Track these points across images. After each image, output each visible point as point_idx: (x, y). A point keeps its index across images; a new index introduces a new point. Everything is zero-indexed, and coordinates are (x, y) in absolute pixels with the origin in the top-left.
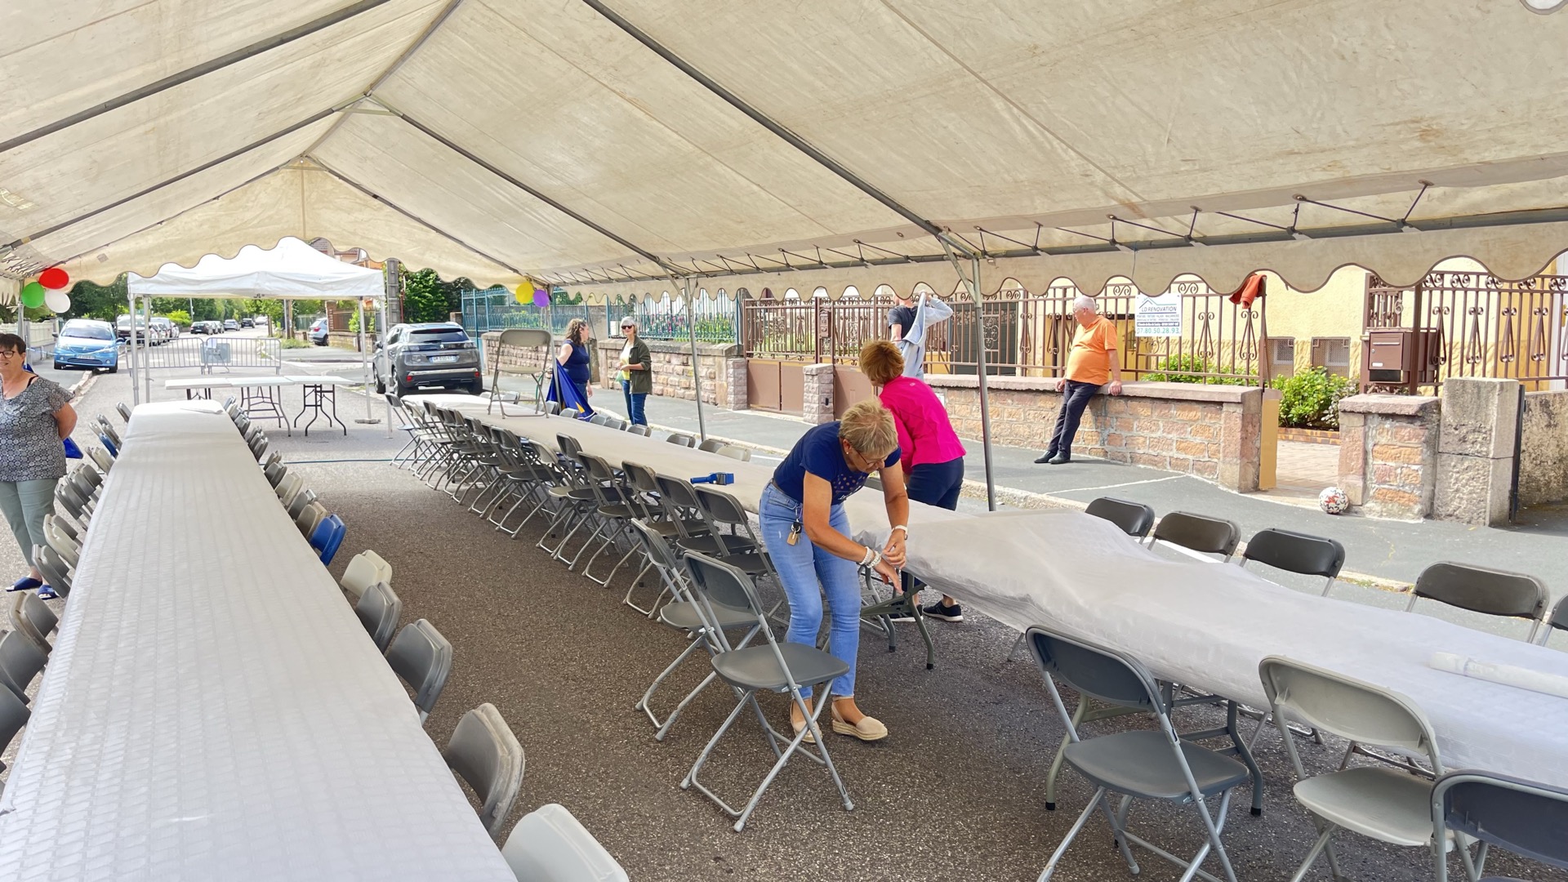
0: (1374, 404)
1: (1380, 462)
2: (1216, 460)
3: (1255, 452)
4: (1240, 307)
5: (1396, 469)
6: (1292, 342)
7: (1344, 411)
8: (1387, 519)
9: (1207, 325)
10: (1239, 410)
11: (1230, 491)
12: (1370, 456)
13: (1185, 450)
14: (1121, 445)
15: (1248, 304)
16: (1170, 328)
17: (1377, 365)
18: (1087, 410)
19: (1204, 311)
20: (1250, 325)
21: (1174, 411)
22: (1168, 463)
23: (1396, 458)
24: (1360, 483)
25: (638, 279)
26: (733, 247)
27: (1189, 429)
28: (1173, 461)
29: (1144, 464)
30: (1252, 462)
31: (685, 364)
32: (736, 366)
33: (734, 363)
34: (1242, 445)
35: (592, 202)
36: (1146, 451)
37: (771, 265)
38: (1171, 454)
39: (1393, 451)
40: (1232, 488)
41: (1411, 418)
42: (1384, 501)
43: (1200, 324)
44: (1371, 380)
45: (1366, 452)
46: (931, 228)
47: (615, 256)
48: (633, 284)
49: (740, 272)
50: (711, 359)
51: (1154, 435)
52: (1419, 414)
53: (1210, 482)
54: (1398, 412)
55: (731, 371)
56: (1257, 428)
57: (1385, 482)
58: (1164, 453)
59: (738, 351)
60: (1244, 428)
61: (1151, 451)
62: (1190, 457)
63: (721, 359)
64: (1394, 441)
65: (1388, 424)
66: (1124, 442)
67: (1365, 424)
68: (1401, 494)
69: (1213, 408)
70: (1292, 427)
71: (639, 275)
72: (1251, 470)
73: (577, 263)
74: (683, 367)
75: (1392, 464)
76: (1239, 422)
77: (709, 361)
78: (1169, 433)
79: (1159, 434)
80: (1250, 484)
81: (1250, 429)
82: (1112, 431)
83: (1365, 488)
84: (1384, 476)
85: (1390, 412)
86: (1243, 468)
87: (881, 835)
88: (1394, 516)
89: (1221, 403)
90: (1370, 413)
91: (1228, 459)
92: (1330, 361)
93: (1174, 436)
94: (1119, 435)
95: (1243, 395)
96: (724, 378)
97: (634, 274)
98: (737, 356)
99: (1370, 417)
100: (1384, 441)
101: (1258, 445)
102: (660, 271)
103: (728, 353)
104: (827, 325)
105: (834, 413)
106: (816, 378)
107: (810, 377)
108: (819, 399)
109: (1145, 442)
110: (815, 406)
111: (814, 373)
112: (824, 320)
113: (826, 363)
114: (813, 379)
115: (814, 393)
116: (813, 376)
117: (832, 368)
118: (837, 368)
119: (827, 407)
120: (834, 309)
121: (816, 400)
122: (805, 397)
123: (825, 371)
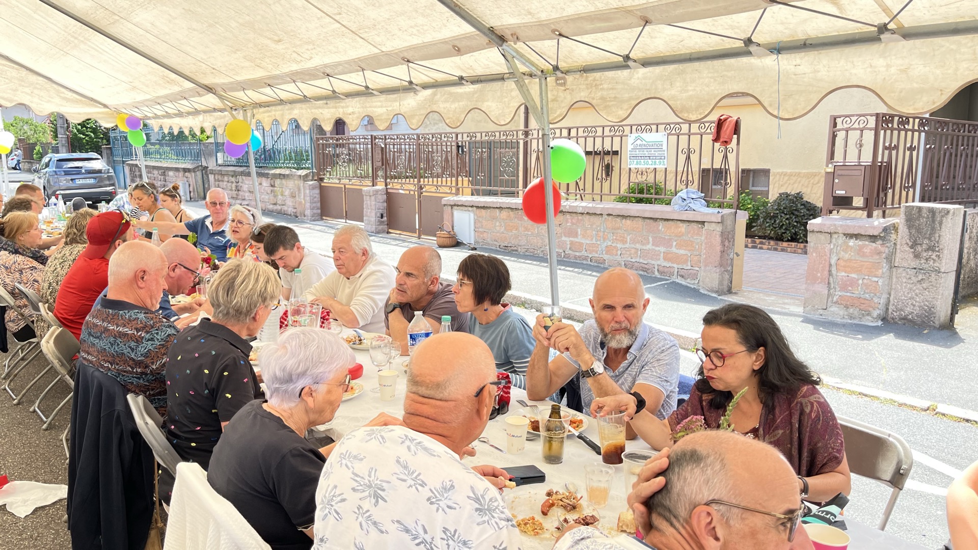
0: (841, 226)
1: (843, 274)
2: (697, 269)
3: (729, 262)
4: (718, 145)
5: (858, 280)
7: (813, 231)
8: (850, 322)
9: (688, 158)
10: (719, 228)
11: (710, 294)
12: (834, 270)
13: (671, 260)
15: (726, 143)
16: (657, 161)
17: (840, 193)
19: (686, 147)
20: (725, 158)
21: (661, 228)
22: (656, 270)
23: (858, 271)
24: (826, 292)
27: (675, 243)
28: (661, 269)
31: (273, 185)
32: (312, 188)
33: (310, 185)
39: (855, 265)
40: (711, 291)
42: (846, 307)
44: (834, 205)
45: (830, 266)
50: (292, 182)
54: (863, 233)
55: (308, 191)
57: (847, 291)
58: (653, 262)
59: (313, 177)
60: (723, 242)
61: (641, 261)
62: (675, 266)
63: (300, 182)
64: (857, 257)
65: (852, 242)
66: (619, 252)
67: (831, 242)
68: (861, 301)
69: (696, 226)
72: (727, 276)
74: (271, 188)
75: (854, 276)
76: (718, 239)
78: (657, 246)
79: (650, 246)
80: (725, 288)
81: (726, 243)
82: (610, 243)
83: (829, 295)
84: (847, 285)
85: (855, 232)
86: (722, 274)
88: (855, 319)
89: (703, 223)
90: (836, 233)
91: (708, 268)
92: (753, 186)
93: (661, 249)
95: (722, 217)
97: (199, 107)
98: (312, 180)
99: (835, 236)
100: (847, 256)
101: (731, 256)
103: (306, 178)
104: (380, 157)
105: (387, 224)
106: (373, 198)
107: (368, 197)
108: (376, 214)
109: (636, 253)
110: (373, 219)
111: (371, 194)
112: (379, 153)
113: (380, 186)
114: (370, 199)
115: (372, 209)
116: (370, 196)
117: (385, 190)
118: (389, 191)
119: (382, 220)
120: (386, 145)
121: (373, 214)
122: (364, 213)
123: (380, 192)
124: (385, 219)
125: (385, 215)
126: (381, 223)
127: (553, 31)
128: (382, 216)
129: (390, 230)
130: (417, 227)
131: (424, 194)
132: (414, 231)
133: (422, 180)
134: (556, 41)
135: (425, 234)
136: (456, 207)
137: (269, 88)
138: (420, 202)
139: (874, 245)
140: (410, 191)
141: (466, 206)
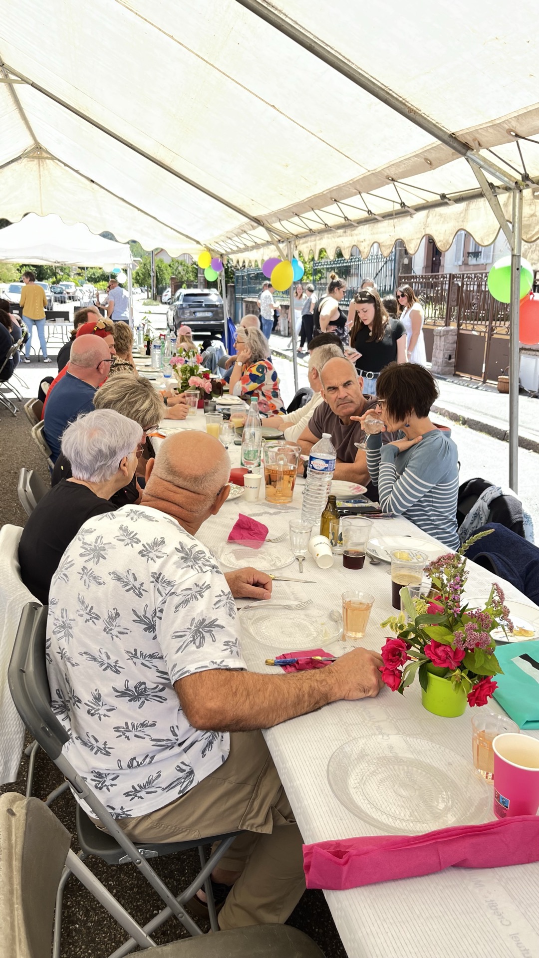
26: (297, 200)
46: (457, 146)
47: (236, 222)
73: (221, 231)
97: (257, 241)
104: (456, 296)
105: (455, 366)
106: (443, 338)
107: (439, 337)
108: (444, 355)
110: (440, 360)
111: (442, 334)
112: (454, 292)
113: (453, 326)
114: (440, 339)
115: (440, 350)
116: (441, 336)
117: (456, 331)
118: (461, 332)
119: (450, 361)
120: (463, 284)
121: (441, 356)
122: (433, 353)
123: (450, 333)
124: (453, 360)
125: (453, 356)
126: (448, 364)
127: (509, 131)
128: (450, 358)
129: (457, 373)
130: (483, 371)
131: (495, 336)
132: (479, 374)
133: (494, 322)
134: (515, 142)
135: (490, 379)
136: (523, 351)
137: (297, 217)
138: (489, 345)
140: (481, 332)
141: (534, 350)
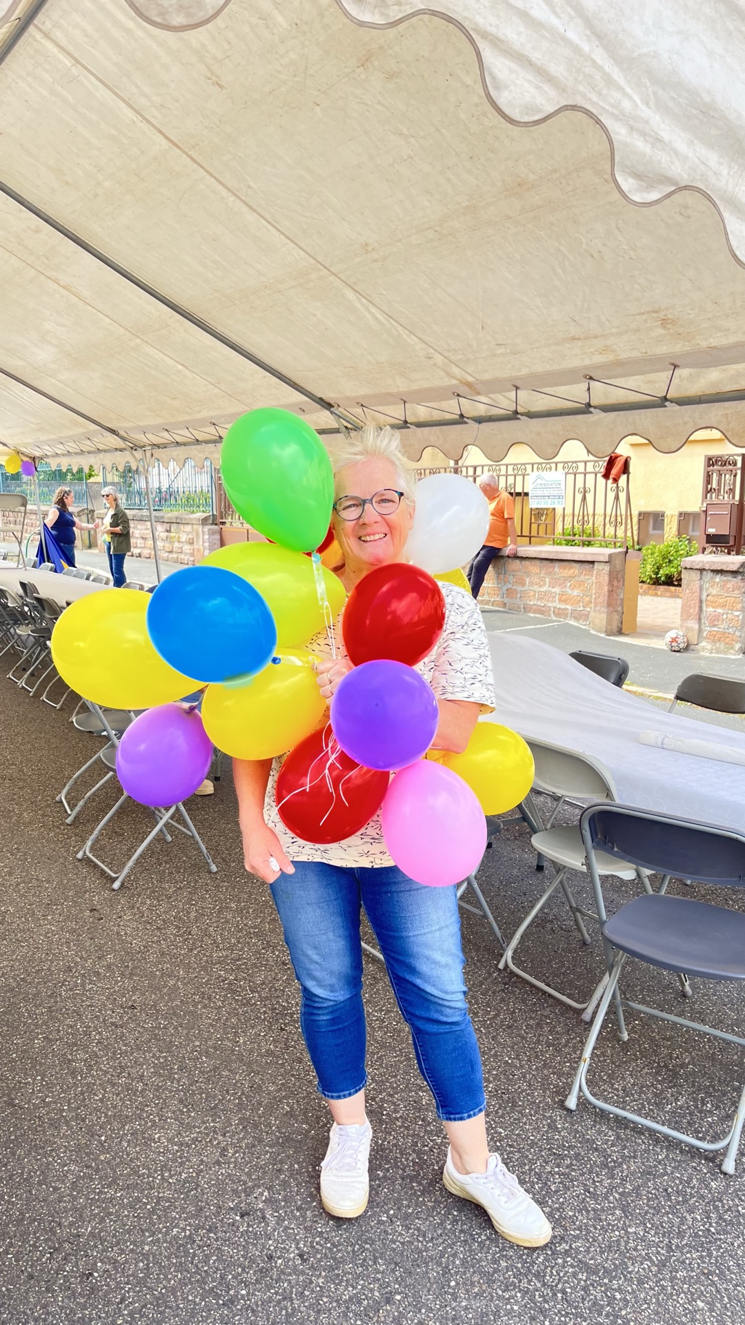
0: (708, 562)
1: (711, 609)
2: (588, 609)
3: (619, 602)
4: (610, 481)
5: (723, 615)
6: (663, 516)
7: (686, 568)
8: (716, 655)
9: (584, 498)
10: (607, 568)
11: (599, 634)
12: (704, 605)
13: (565, 601)
14: (516, 598)
15: (616, 480)
16: (556, 500)
17: (711, 531)
18: (490, 568)
19: (582, 486)
20: (617, 498)
21: (557, 568)
22: (552, 612)
23: (723, 606)
24: (696, 627)
25: (105, 451)
26: (173, 421)
27: (569, 584)
28: (556, 611)
29: (534, 613)
30: (616, 611)
31: (169, 531)
32: (212, 533)
33: (209, 530)
34: (609, 597)
35: (53, 381)
36: (535, 602)
37: (208, 437)
38: (554, 604)
39: (721, 600)
40: (601, 632)
41: (734, 573)
42: (713, 641)
43: (579, 497)
44: (707, 543)
45: (701, 601)
46: (324, 404)
47: (82, 430)
48: (102, 455)
49: (184, 444)
50: (190, 526)
51: (542, 589)
52: (741, 570)
53: (584, 627)
54: (725, 569)
55: (206, 537)
56: (621, 583)
57: (715, 626)
58: (549, 604)
59: (213, 521)
60: (611, 583)
61: (539, 603)
62: (569, 607)
63: (197, 527)
64: (722, 592)
65: (718, 578)
66: (519, 595)
67: (701, 579)
68: (726, 635)
69: (587, 566)
70: (660, 584)
71: (106, 448)
72: (616, 617)
73: (52, 437)
74: (166, 534)
75: (720, 610)
76: (607, 578)
77: (188, 528)
78: (553, 587)
79: (545, 588)
80: (615, 628)
81: (615, 583)
82: (510, 586)
83: (700, 631)
84: (714, 620)
85: (719, 568)
86: (609, 614)
87: (234, 890)
88: (721, 653)
89: (593, 562)
90: (704, 569)
91: (598, 608)
92: (693, 531)
93: (557, 590)
94: (515, 590)
95: (610, 555)
96: (201, 543)
97: (101, 447)
98: (212, 524)
99: (705, 573)
100: (714, 592)
101: (621, 596)
102: (121, 444)
103: (204, 521)
109: (534, 595)
137: (166, 432)
139: (735, 579)
